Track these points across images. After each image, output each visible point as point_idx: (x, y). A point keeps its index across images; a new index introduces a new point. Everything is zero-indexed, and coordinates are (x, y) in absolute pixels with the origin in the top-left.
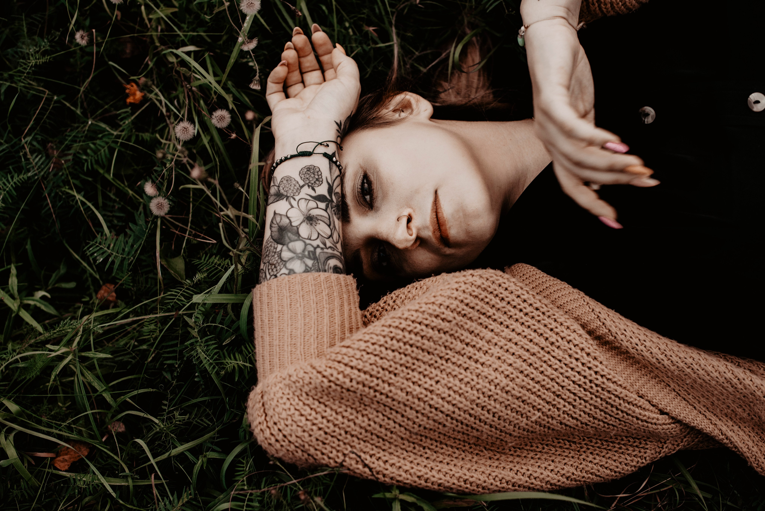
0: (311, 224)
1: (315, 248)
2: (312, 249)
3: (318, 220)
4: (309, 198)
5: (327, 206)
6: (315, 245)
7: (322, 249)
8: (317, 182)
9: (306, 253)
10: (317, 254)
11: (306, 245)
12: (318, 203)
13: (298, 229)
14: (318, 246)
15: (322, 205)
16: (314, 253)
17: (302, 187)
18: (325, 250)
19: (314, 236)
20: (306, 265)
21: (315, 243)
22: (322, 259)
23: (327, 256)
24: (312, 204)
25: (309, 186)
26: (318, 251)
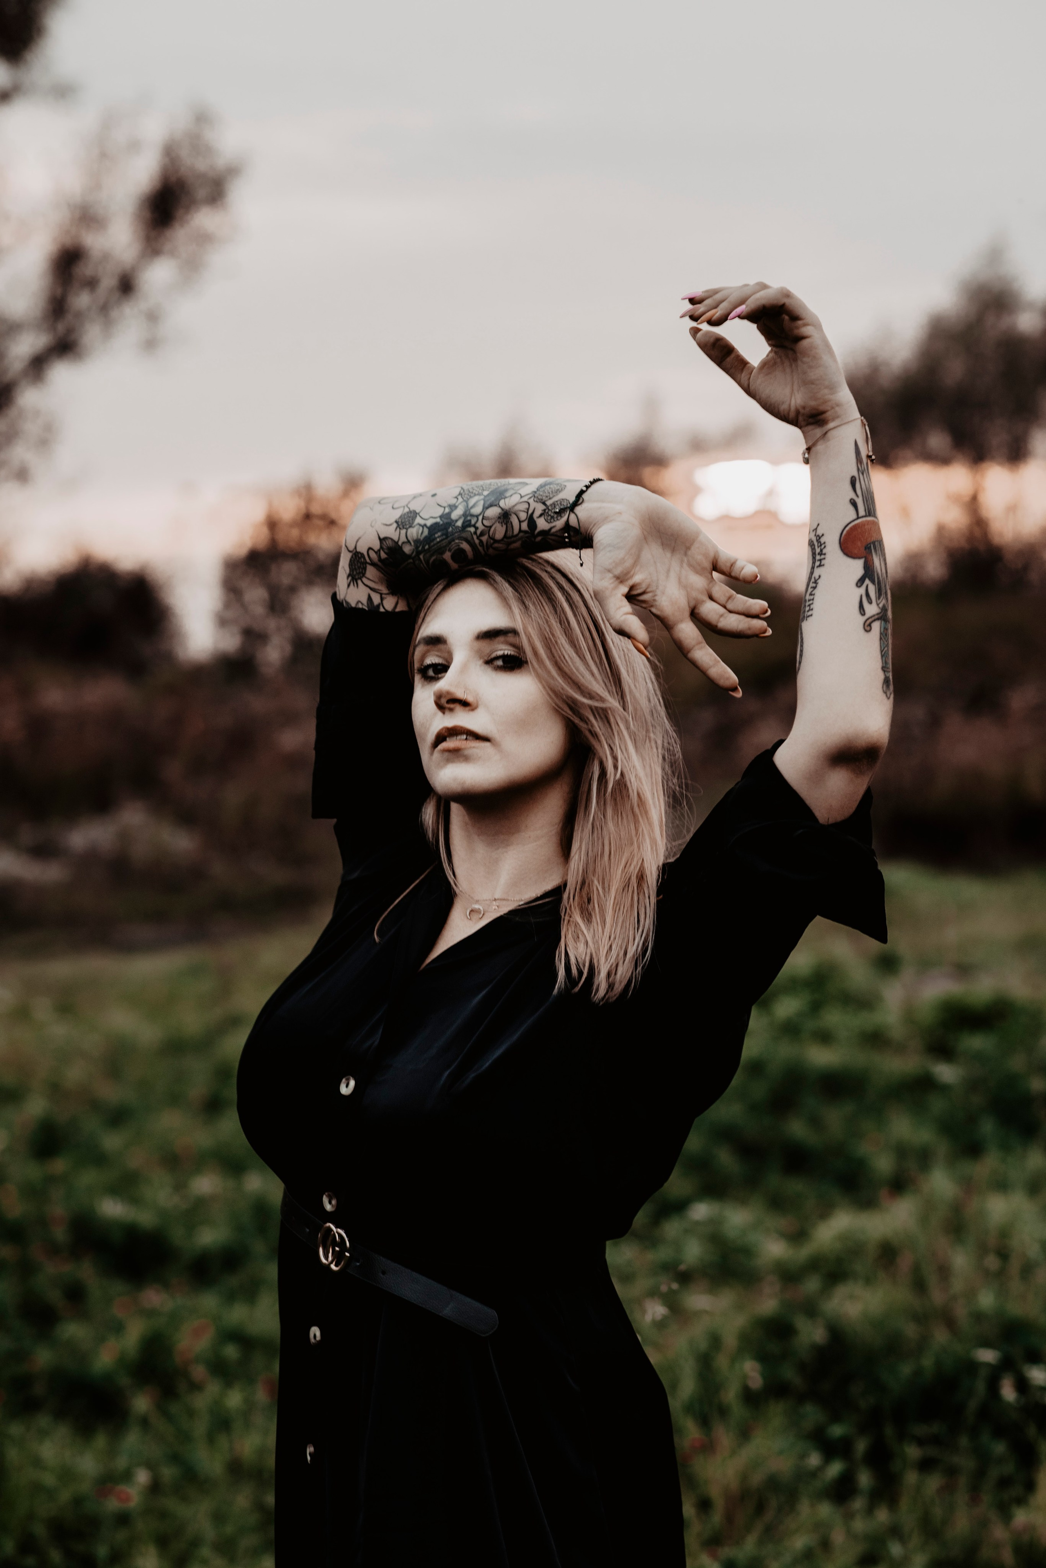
0: (499, 518)
1: (474, 526)
2: (473, 522)
3: (506, 524)
4: (530, 512)
5: (525, 532)
6: (477, 525)
7: (475, 533)
8: (549, 518)
9: (469, 518)
10: (469, 529)
11: (477, 516)
12: (527, 522)
13: (496, 505)
14: (477, 528)
15: (525, 526)
16: (470, 525)
17: (544, 503)
18: (475, 537)
19: (486, 523)
20: (457, 521)
21: (479, 524)
22: (464, 535)
23: (469, 538)
24: (523, 516)
25: (545, 510)
26: (472, 530)
